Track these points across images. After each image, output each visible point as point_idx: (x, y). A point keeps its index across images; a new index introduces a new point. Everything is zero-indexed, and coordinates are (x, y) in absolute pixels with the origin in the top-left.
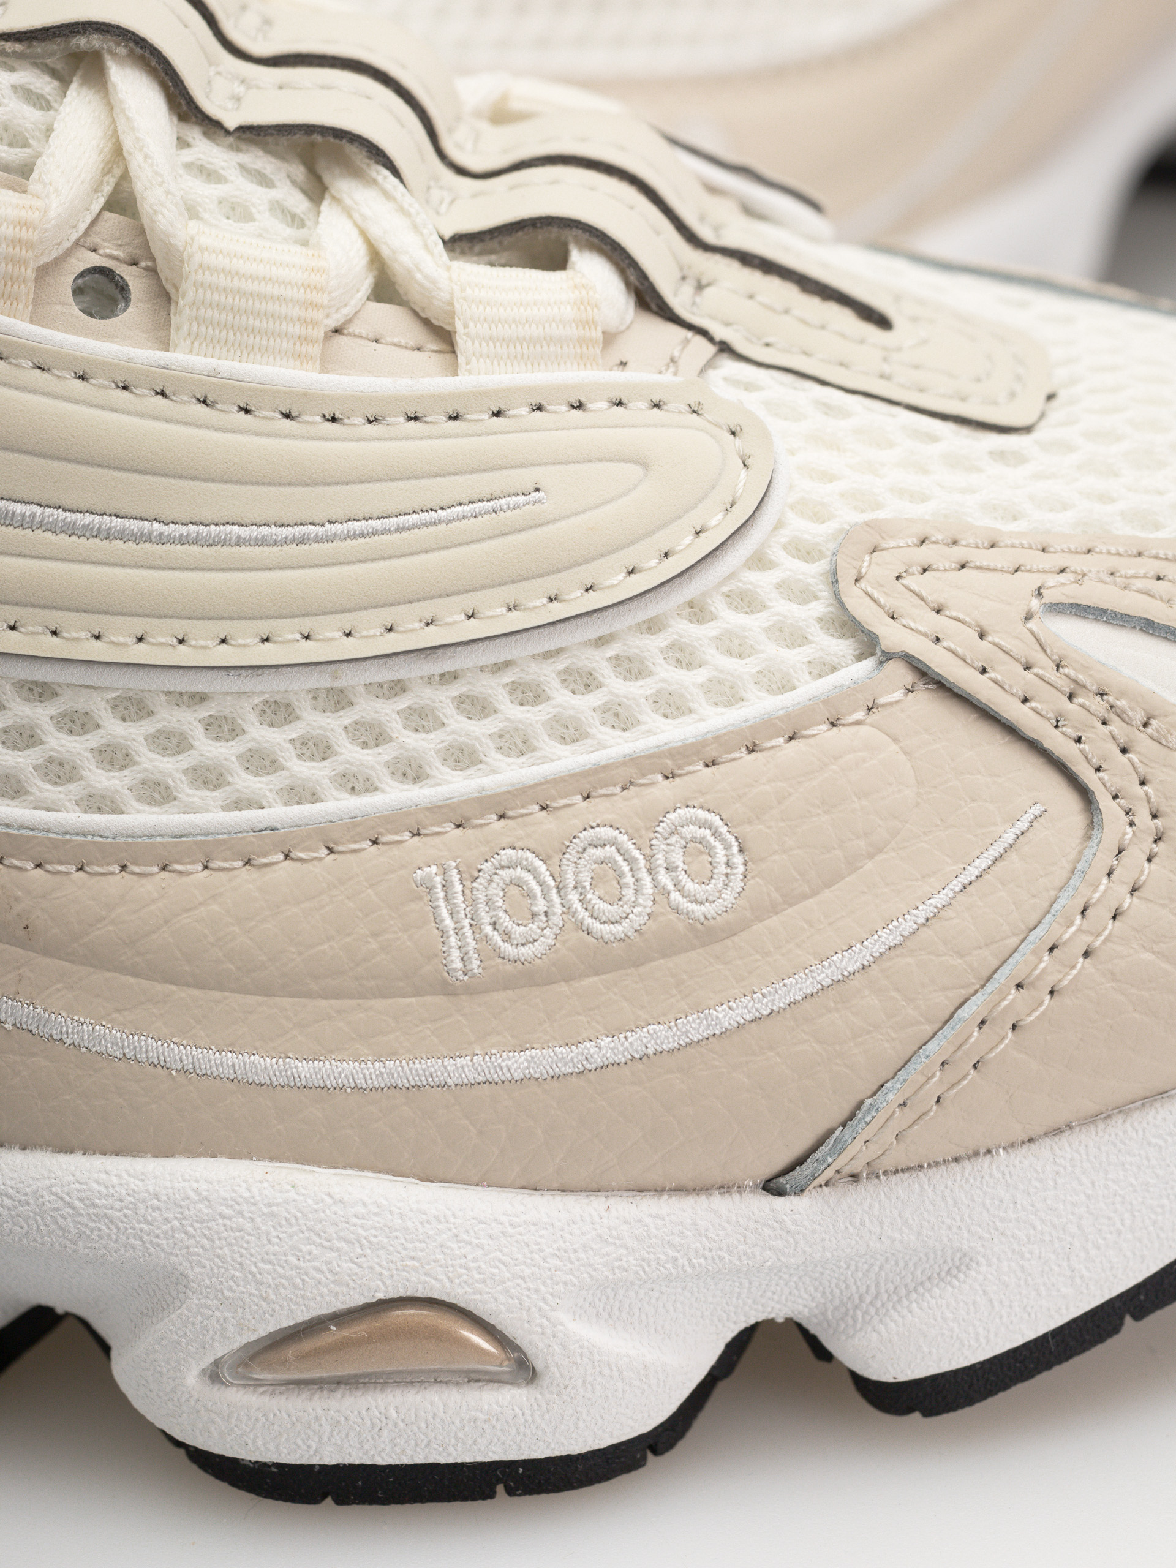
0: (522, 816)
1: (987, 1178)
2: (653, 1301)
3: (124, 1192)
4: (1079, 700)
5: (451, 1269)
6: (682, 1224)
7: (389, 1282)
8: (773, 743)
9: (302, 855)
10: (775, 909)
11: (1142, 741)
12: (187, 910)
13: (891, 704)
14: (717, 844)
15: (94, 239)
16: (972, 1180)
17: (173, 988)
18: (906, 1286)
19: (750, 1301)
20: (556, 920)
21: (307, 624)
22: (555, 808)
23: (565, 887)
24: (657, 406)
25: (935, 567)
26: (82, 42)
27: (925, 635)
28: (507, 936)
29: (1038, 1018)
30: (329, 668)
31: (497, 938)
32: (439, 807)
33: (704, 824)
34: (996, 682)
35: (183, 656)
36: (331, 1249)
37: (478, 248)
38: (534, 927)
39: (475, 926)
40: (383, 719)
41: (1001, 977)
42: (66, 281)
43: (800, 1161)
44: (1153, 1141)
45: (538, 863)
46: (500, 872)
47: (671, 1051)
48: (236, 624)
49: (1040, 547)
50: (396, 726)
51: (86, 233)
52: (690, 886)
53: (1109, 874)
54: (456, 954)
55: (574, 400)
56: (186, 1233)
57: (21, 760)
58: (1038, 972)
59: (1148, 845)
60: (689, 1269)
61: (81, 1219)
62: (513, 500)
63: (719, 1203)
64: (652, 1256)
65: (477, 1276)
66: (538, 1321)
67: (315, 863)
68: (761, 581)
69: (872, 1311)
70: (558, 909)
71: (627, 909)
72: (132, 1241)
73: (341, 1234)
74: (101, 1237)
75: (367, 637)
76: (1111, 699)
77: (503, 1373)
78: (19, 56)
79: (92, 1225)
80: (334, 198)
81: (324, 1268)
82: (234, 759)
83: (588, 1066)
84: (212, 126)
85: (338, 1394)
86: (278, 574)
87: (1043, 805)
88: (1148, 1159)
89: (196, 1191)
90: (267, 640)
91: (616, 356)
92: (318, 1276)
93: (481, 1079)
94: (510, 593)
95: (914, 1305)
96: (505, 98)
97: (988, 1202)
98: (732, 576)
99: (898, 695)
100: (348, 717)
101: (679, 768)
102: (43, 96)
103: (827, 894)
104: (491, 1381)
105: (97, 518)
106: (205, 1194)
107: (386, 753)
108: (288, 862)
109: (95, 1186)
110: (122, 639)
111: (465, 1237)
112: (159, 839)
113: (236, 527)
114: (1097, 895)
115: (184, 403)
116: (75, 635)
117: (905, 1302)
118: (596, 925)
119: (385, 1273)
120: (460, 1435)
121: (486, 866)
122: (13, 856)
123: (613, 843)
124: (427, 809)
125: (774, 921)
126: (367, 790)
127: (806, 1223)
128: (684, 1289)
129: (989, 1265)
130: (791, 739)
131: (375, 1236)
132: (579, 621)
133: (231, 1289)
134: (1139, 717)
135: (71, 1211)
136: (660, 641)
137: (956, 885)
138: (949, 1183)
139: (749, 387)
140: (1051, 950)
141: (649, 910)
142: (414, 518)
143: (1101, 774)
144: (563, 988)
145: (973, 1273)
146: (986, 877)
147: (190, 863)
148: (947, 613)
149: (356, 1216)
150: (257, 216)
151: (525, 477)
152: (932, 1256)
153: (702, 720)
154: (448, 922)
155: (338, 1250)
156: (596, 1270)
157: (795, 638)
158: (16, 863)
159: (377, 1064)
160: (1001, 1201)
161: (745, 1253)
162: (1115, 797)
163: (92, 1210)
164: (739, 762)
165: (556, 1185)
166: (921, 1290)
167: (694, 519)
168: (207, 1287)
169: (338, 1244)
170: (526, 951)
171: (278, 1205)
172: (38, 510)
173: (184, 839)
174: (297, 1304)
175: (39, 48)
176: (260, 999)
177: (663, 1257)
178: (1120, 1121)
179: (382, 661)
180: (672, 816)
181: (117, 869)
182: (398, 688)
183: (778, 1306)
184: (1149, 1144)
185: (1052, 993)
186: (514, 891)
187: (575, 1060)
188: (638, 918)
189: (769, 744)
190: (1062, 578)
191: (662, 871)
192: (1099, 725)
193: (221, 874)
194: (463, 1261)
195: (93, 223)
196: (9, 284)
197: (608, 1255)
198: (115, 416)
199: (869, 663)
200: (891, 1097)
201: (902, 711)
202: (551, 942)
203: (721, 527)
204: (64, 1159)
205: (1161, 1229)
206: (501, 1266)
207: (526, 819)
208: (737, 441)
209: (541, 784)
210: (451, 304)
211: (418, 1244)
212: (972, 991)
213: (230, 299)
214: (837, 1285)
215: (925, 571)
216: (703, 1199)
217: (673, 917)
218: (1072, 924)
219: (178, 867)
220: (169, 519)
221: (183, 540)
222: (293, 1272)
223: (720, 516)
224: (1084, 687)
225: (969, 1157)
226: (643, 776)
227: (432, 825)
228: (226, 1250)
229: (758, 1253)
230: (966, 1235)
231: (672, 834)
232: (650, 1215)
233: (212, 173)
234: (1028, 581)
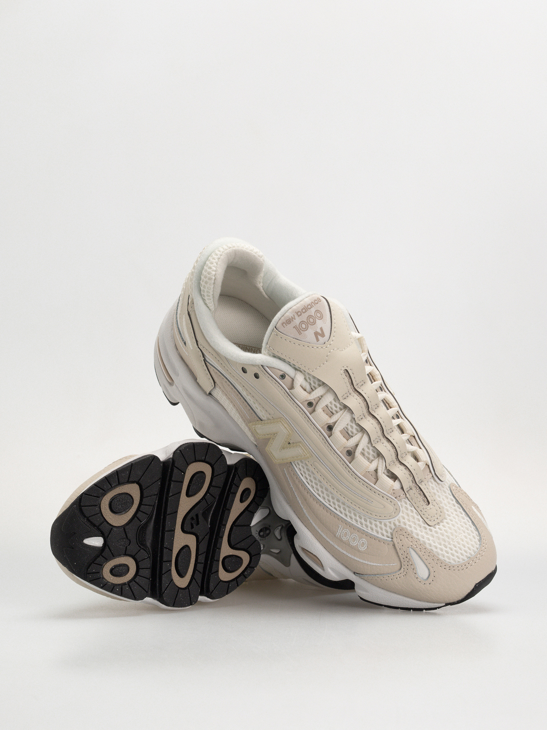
4: (407, 558)
9: (331, 514)
10: (365, 554)
11: (410, 566)
13: (389, 545)
14: (365, 545)
22: (355, 529)
23: (350, 537)
24: (391, 502)
27: (397, 541)
31: (342, 536)
32: (346, 520)
33: (365, 542)
34: (400, 551)
38: (345, 538)
39: (341, 533)
41: (382, 575)
45: (350, 533)
46: (346, 531)
49: (416, 541)
52: (361, 546)
53: (398, 574)
54: (337, 534)
55: (383, 496)
57: (315, 486)
59: (404, 575)
62: (370, 501)
68: (388, 525)
70: (348, 538)
71: (354, 543)
76: (410, 560)
80: (378, 460)
82: (332, 501)
87: (397, 565)
93: (333, 545)
94: (364, 509)
98: (386, 522)
99: (391, 545)
101: (368, 535)
103: (372, 556)
112: (321, 502)
118: (350, 542)
121: (345, 529)
122: (308, 493)
123: (357, 537)
124: (344, 519)
126: (341, 514)
130: (379, 541)
134: (411, 564)
137: (384, 565)
141: (356, 545)
143: (404, 566)
144: (344, 544)
146: (387, 566)
147: (322, 506)
148: (401, 541)
151: (372, 500)
153: (373, 533)
154: (339, 531)
157: (387, 532)
162: (404, 569)
164: (373, 539)
166: (364, 590)
170: (343, 539)
173: (323, 504)
181: (316, 501)
186: (346, 533)
188: (354, 545)
189: (376, 539)
190: (415, 546)
191: (359, 543)
192: (407, 562)
195: (353, 446)
199: (391, 540)
200: (367, 576)
202: (346, 540)
207: (352, 528)
210: (380, 477)
213: (358, 463)
215: (403, 536)
217: (357, 547)
226: (364, 533)
227: (344, 521)
231: (362, 540)
233: (369, 448)
234: (411, 544)
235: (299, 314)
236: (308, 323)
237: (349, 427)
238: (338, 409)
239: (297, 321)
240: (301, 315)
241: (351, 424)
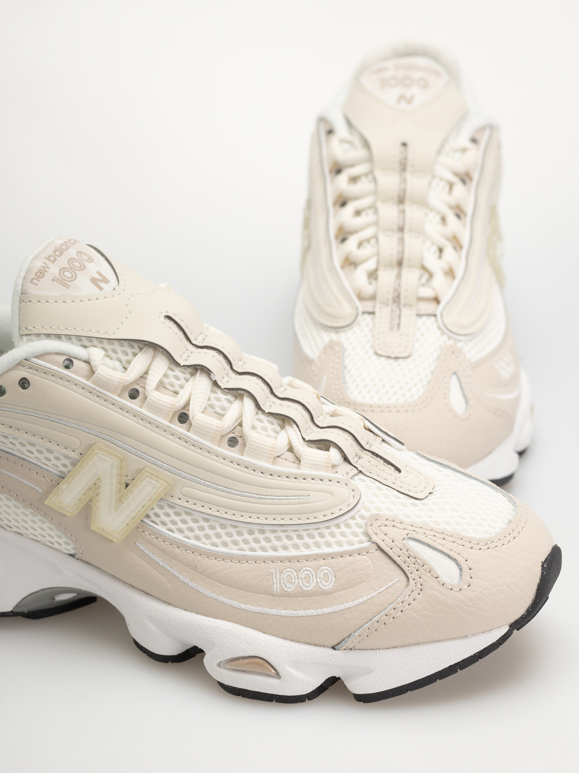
0: (293, 562)
1: (377, 654)
2: (307, 667)
3: (206, 624)
4: (410, 559)
5: (265, 652)
6: (313, 652)
7: (253, 652)
8: (346, 556)
9: (250, 562)
10: (339, 591)
11: (421, 569)
12: (226, 569)
13: (372, 552)
14: (330, 575)
15: (234, 431)
16: (374, 654)
17: (221, 585)
18: (360, 674)
19: (329, 671)
20: (296, 584)
21: (258, 515)
22: (300, 562)
23: (299, 578)
24: (338, 482)
25: (388, 525)
26: (239, 392)
27: (381, 540)
28: (286, 586)
29: (390, 622)
30: (262, 525)
31: (284, 586)
32: (277, 557)
33: (328, 570)
34: (393, 552)
35: (234, 518)
36: (242, 643)
37: (314, 443)
38: (291, 585)
39: (280, 583)
40: (271, 537)
41: (383, 613)
42: (227, 439)
43: (339, 644)
44: (414, 653)
45: (294, 572)
46: (287, 573)
47: (314, 616)
48: (245, 513)
49: (411, 525)
50: (273, 539)
51: (233, 430)
52: (323, 582)
53: (409, 596)
54: (275, 588)
55: (321, 478)
56: (216, 635)
57: (200, 533)
58: (390, 613)
59: (419, 591)
60: (314, 661)
61: (198, 628)
62: (303, 497)
63: (322, 649)
64: (306, 657)
65: (270, 655)
66: (281, 666)
67: (252, 564)
68: (352, 522)
69: (353, 678)
70: (297, 582)
71: (310, 585)
72: (206, 634)
73: (245, 641)
74: (201, 632)
75: (269, 520)
76: (417, 559)
77: (274, 675)
78: (228, 393)
79: (199, 630)
80: (285, 429)
81: (240, 647)
82: (241, 540)
83: (298, 616)
84: (263, 411)
85: (242, 673)
86: (255, 504)
87: (399, 579)
88: (413, 657)
89: (219, 626)
90: (250, 517)
91: (335, 470)
92: (239, 648)
93: (276, 614)
94: (299, 516)
95: (361, 678)
96: (336, 410)
97: (377, 659)
98: (346, 520)
99: (374, 550)
100: (264, 536)
101: (326, 558)
102: (231, 401)
103: (351, 589)
104: (272, 677)
105: (222, 487)
106: (221, 627)
107: (270, 544)
108: (247, 563)
109: (201, 622)
110: (222, 512)
111: (269, 646)
112: (224, 554)
113: (248, 494)
114: (406, 599)
115: (243, 467)
116: (214, 510)
117: (359, 677)
118: (303, 587)
119: (252, 650)
120: (264, 687)
121: (284, 571)
122: (195, 552)
123: (310, 571)
124: (275, 557)
125: (339, 593)
126: (266, 551)
127: (339, 657)
128: (314, 666)
129: (376, 673)
130: (350, 556)
131: (251, 642)
132: (313, 524)
133: (223, 648)
134: (422, 565)
135: (196, 626)
136: (329, 531)
137: (377, 592)
138: (370, 654)
139: (363, 481)
140: (394, 609)
141: (314, 586)
142: (283, 497)
143: (411, 575)
144: (295, 599)
145: (373, 674)
146: (384, 592)
147: (228, 560)
148: (387, 536)
149: (248, 638)
150: (268, 431)
151: (307, 493)
152: (365, 669)
153: (334, 549)
154: (275, 581)
155: (244, 644)
156: (294, 658)
157: (355, 535)
158: (196, 554)
159: (257, 607)
160: (380, 660)
161: (326, 660)
162: (414, 580)
163: (200, 627)
164: (338, 559)
165: (290, 639)
166: (363, 675)
167: (340, 507)
168: (218, 646)
169: (244, 642)
170: (289, 590)
171: (234, 632)
172: (211, 484)
173: (228, 555)
174: (234, 653)
175: (232, 392)
176: (237, 590)
177: (309, 658)
178: (408, 648)
179: (272, 525)
180: (322, 568)
181: (215, 559)
182: (275, 531)
183: (335, 674)
184: (413, 654)
185: (393, 618)
186: (289, 577)
187: (295, 614)
188: (312, 587)
189: (345, 556)
190: (414, 532)
191: (319, 578)
192: (413, 564)
193: (234, 563)
194: (268, 651)
195: (234, 428)
196: (214, 438)
197: (297, 655)
198: (229, 468)
199: (369, 543)
200: (357, 634)
201: (374, 554)
202: (294, 589)
203: (346, 509)
204: (197, 615)
205: (415, 672)
206: (275, 653)
207: (294, 563)
208: (353, 492)
209: (298, 556)
210: (301, 455)
211: (259, 646)
212: (377, 614)
213: (256, 448)
214: (347, 671)
215: (386, 526)
216: (319, 648)
217: (319, 588)
218: (399, 604)
219: (226, 560)
220: (235, 490)
221: (237, 495)
222: (234, 647)
223: (346, 507)
224: (411, 556)
225: (375, 649)
226: (319, 558)
227: (276, 561)
228: (223, 640)
229: (328, 661)
230: (372, 665)
231: (322, 571)
232: (307, 649)
233: (261, 421)
234: (406, 532)
235: (52, 258)
236: (73, 270)
237: (214, 402)
238: (183, 381)
239: (54, 270)
240: (55, 260)
241: (215, 395)
